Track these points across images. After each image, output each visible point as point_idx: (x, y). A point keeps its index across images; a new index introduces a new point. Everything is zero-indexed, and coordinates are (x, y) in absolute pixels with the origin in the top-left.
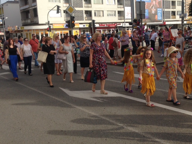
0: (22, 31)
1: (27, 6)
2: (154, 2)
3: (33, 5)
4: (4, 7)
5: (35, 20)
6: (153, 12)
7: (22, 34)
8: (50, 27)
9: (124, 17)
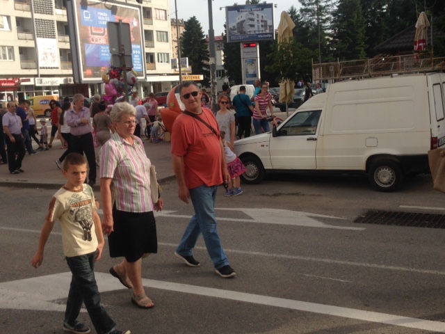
9: (37, 62)
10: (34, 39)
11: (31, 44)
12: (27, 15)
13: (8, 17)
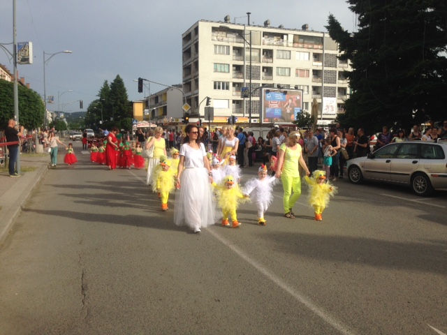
0: (177, 124)
1: (189, 94)
2: (290, 101)
3: (195, 92)
4: (168, 93)
5: (195, 111)
6: (288, 111)
7: (177, 128)
8: (200, 120)
9: (321, 111)
10: (322, 98)
11: (319, 101)
12: (320, 84)
13: (308, 86)
